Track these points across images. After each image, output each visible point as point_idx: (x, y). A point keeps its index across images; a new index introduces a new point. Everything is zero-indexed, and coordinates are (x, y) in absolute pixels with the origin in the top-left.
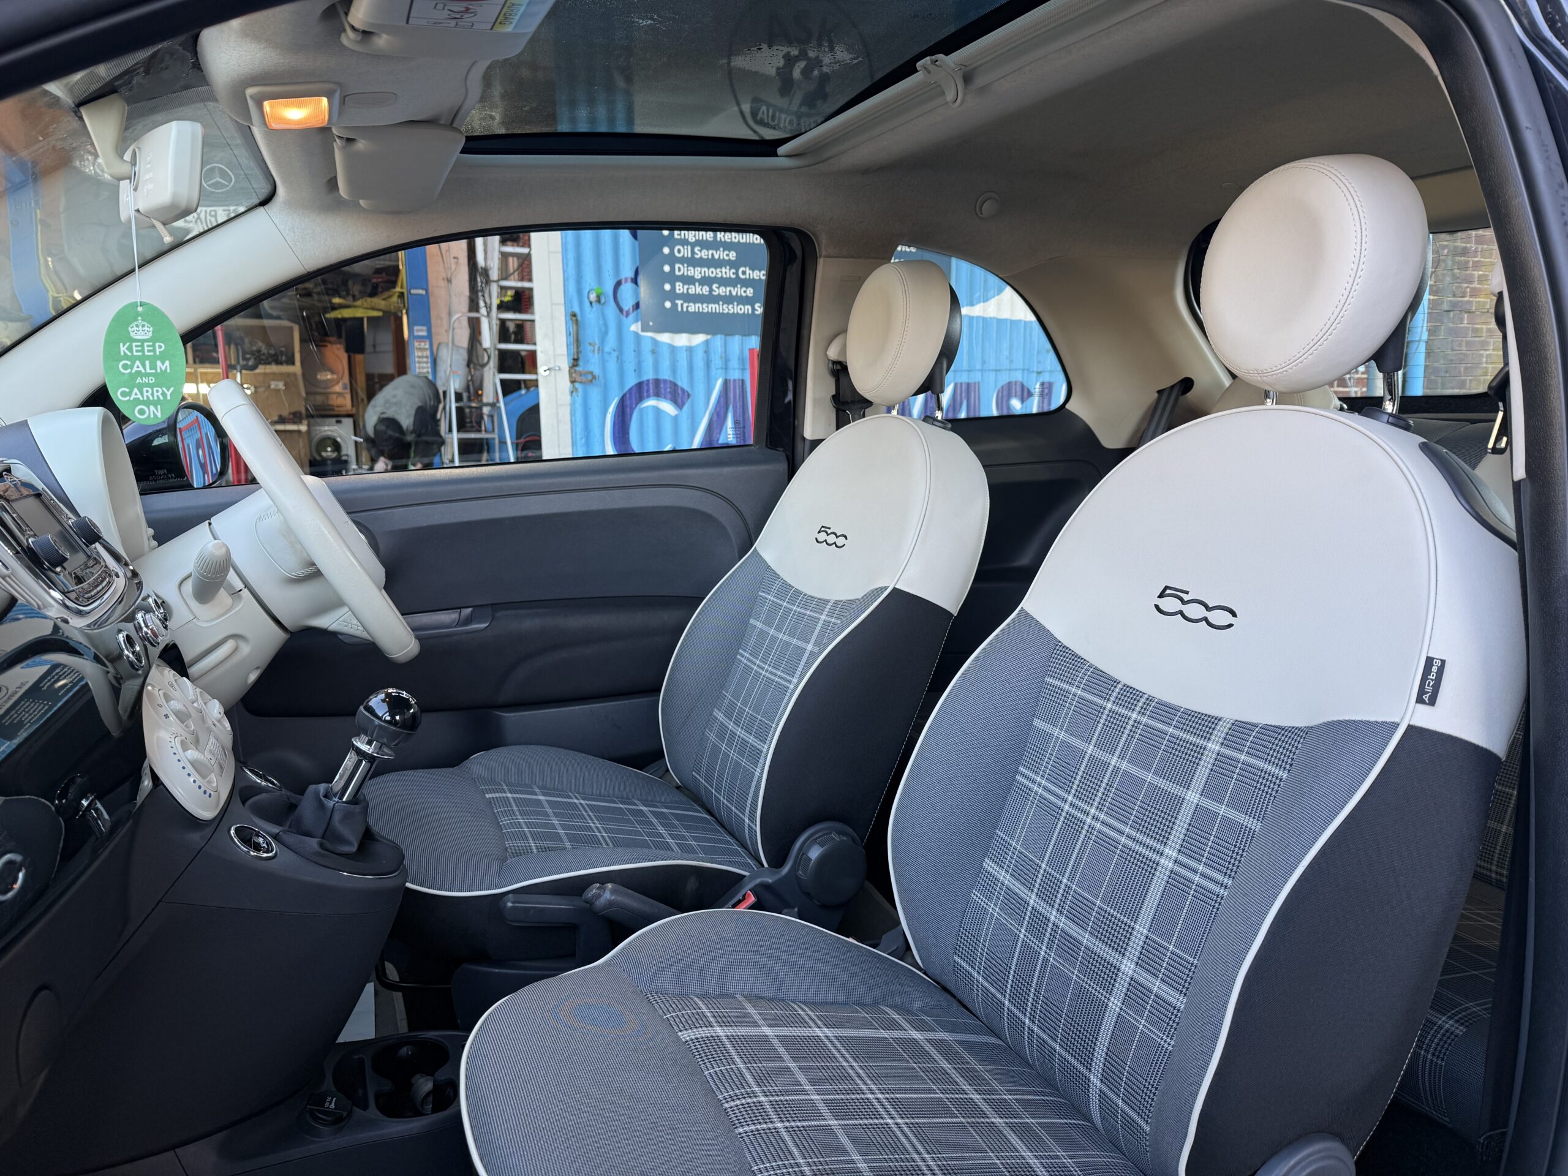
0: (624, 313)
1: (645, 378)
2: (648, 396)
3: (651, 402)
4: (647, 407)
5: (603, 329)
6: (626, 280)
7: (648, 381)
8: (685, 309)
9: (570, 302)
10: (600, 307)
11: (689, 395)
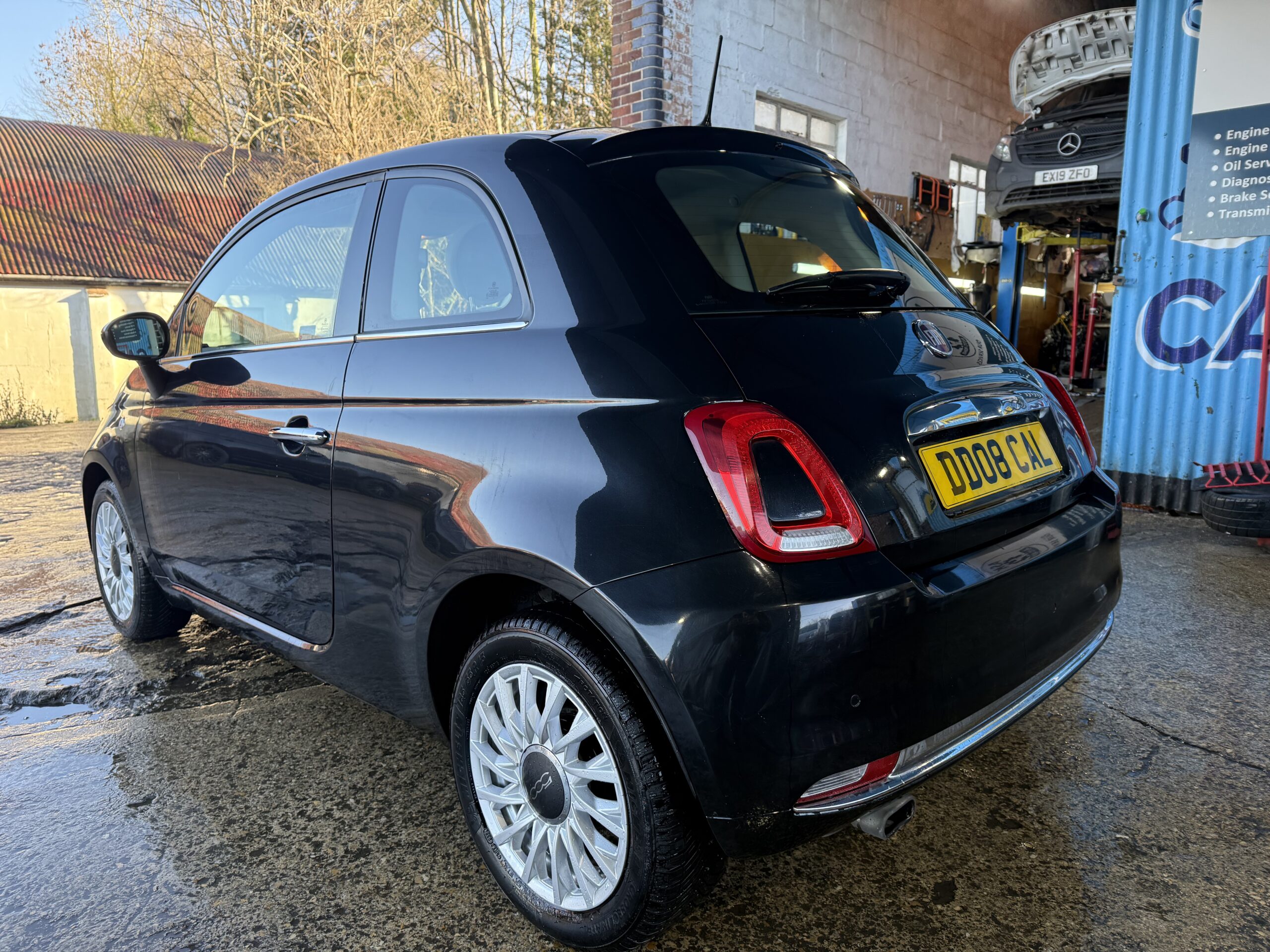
0: (1168, 225)
1: (1180, 279)
2: (1181, 295)
3: (1184, 299)
4: (1178, 304)
5: (1146, 241)
6: (1173, 199)
7: (1183, 282)
8: (1228, 216)
9: (1122, 223)
10: (1145, 223)
11: (1224, 292)
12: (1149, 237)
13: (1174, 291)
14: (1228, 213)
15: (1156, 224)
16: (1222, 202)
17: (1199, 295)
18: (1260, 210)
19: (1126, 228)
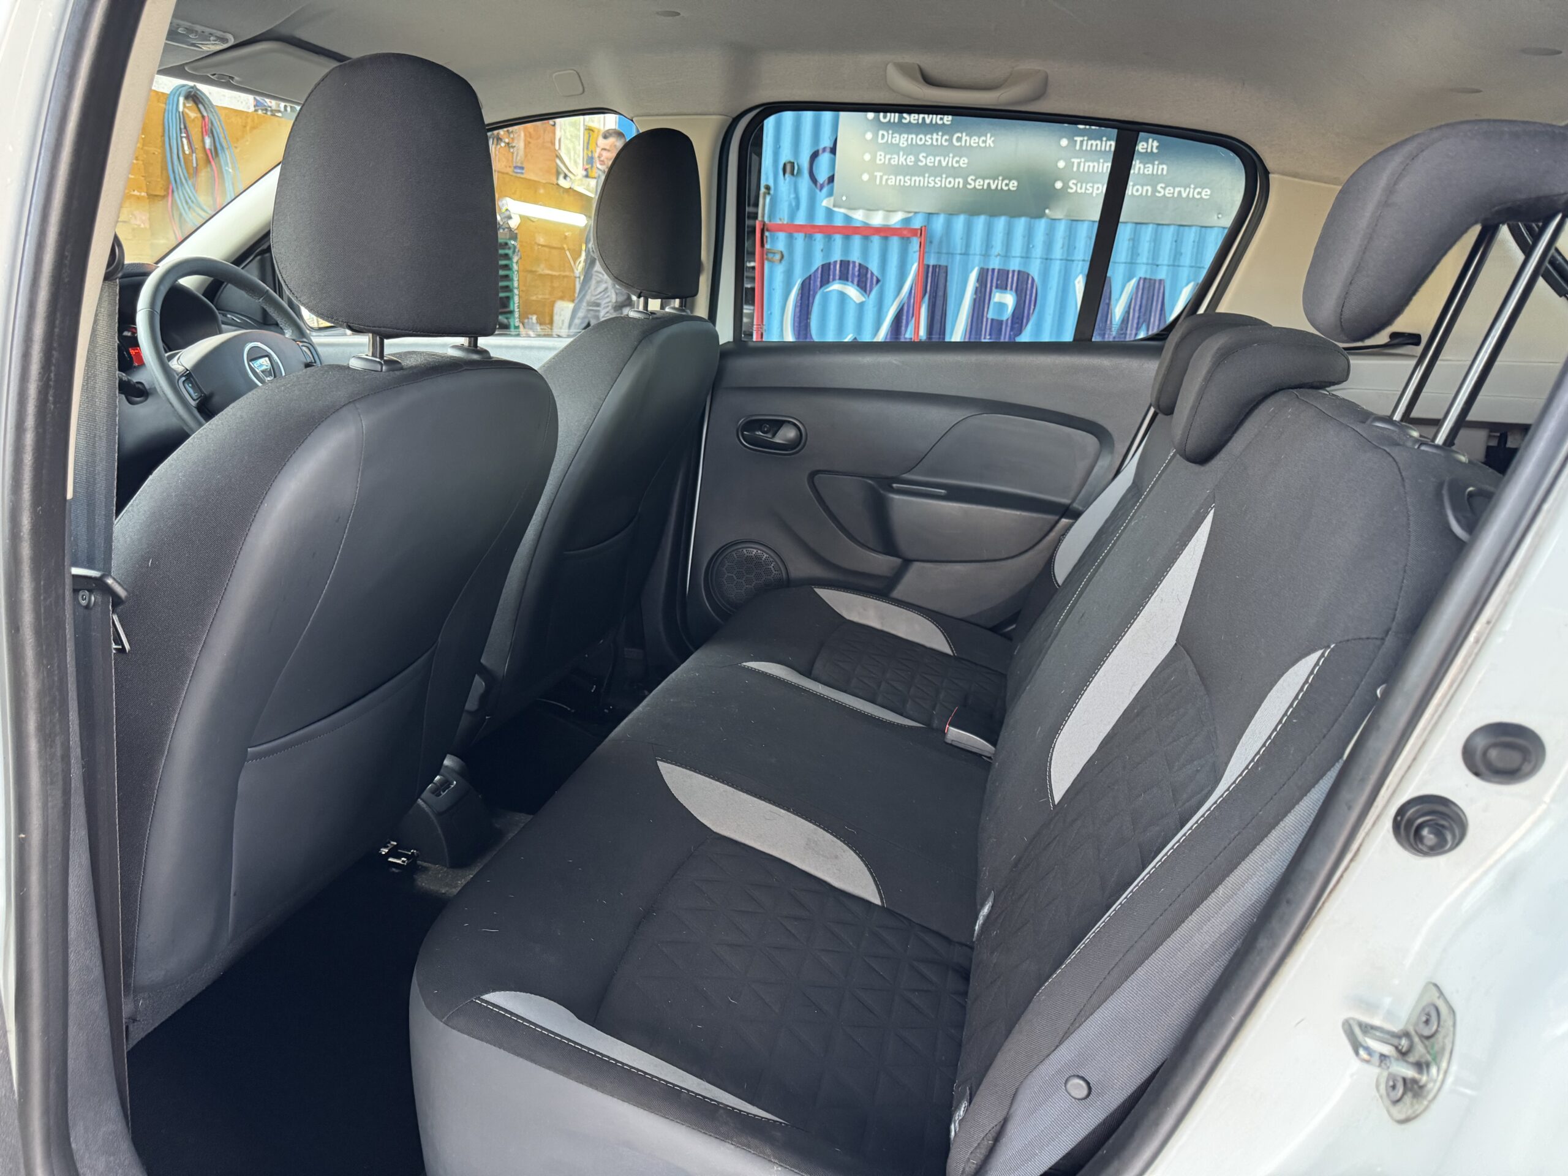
0: (818, 185)
1: (832, 261)
2: (834, 279)
3: (836, 286)
4: (830, 291)
5: (794, 204)
6: (824, 150)
7: (835, 262)
8: (884, 183)
9: (766, 174)
10: (793, 179)
11: (878, 281)
12: (797, 199)
13: (826, 274)
14: (885, 177)
15: (805, 181)
16: (878, 162)
17: (852, 282)
18: (918, 179)
19: (771, 183)
